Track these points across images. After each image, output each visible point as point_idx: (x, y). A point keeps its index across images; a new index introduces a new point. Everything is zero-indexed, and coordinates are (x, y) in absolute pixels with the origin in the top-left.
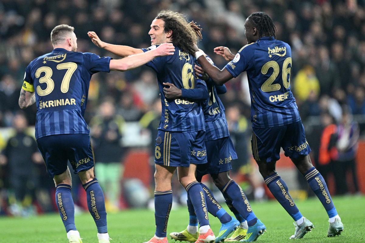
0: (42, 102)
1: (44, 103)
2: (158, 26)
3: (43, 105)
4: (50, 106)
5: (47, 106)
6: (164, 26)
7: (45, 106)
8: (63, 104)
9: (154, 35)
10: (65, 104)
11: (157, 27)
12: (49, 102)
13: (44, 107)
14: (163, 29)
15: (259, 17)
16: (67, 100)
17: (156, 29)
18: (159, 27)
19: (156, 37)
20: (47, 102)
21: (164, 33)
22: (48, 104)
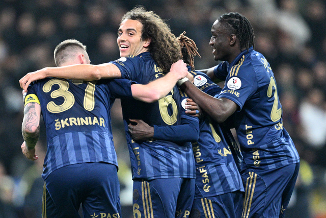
0: (60, 121)
1: (62, 121)
2: (135, 29)
3: (61, 124)
4: (71, 124)
5: (68, 125)
6: (142, 31)
7: (65, 125)
8: (91, 124)
9: (127, 42)
10: (94, 124)
11: (133, 31)
12: (70, 119)
13: (63, 126)
14: (141, 35)
15: (238, 20)
16: (95, 118)
17: (131, 34)
18: (136, 31)
19: (130, 45)
20: (67, 119)
21: (142, 40)
22: (68, 122)
